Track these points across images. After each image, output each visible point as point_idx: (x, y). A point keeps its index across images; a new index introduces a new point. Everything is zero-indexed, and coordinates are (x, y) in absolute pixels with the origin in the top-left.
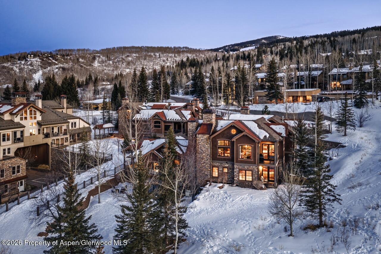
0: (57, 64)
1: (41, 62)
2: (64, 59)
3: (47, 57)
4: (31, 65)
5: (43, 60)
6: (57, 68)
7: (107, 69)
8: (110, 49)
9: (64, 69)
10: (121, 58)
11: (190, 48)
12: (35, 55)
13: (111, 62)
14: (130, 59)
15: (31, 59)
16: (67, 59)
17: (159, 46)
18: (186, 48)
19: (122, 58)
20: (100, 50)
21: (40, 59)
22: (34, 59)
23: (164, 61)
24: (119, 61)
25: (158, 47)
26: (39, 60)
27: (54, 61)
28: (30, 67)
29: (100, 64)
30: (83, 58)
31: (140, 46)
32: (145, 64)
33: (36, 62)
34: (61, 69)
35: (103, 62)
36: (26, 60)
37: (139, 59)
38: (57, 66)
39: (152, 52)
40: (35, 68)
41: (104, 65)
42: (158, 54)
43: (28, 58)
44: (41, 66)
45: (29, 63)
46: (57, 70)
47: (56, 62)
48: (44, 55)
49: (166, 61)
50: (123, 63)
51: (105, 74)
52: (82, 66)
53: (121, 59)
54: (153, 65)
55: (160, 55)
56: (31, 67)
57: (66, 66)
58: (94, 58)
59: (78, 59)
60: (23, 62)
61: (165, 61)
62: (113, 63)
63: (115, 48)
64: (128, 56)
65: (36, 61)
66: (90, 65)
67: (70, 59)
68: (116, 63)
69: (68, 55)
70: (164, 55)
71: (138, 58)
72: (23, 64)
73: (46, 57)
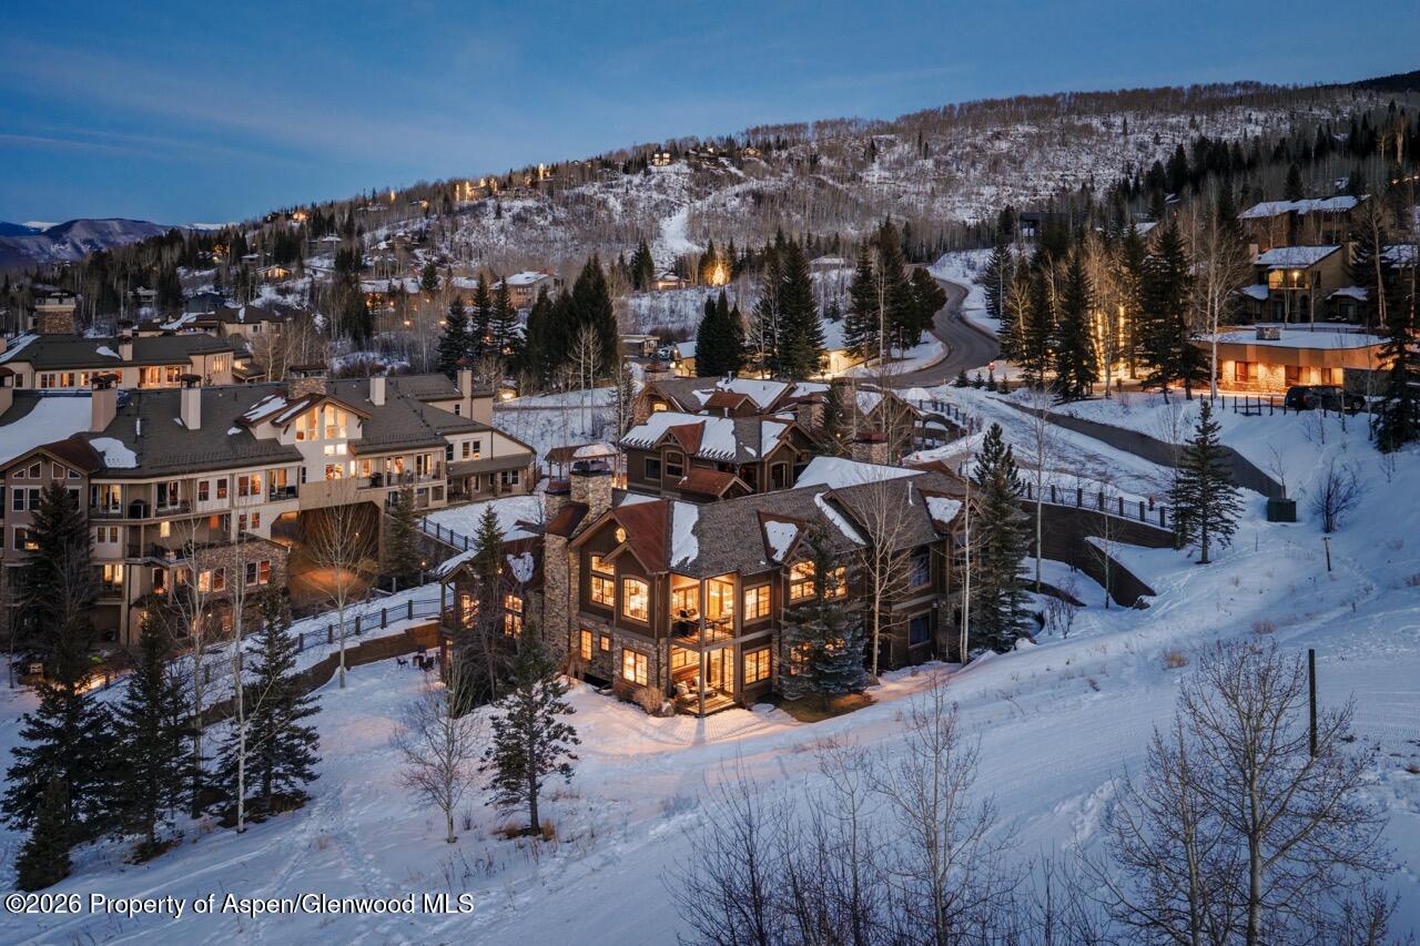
0: (739, 181)
1: (692, 177)
2: (766, 161)
3: (713, 159)
4: (660, 187)
5: (697, 168)
6: (737, 195)
7: (911, 188)
8: (933, 113)
9: (758, 197)
10: (970, 145)
11: (1267, 86)
12: (676, 152)
13: (929, 164)
14: (1003, 145)
15: (662, 169)
16: (777, 160)
17: (1129, 89)
18: (1245, 85)
19: (974, 146)
20: (898, 121)
21: (689, 165)
22: (669, 168)
23: (1141, 146)
24: (958, 158)
25: (1123, 92)
26: (685, 169)
27: (733, 170)
28: (655, 195)
29: (887, 174)
30: (832, 152)
31: (1050, 94)
32: (1062, 162)
33: (675, 177)
34: (750, 199)
35: (900, 163)
36: (648, 173)
37: (1040, 146)
38: (737, 188)
39: (1098, 112)
40: (672, 199)
41: (902, 175)
42: (1118, 121)
43: (653, 164)
44: (690, 190)
45: (653, 182)
46: (738, 200)
47: (740, 174)
48: (704, 149)
49: (1151, 149)
50: (973, 164)
51: (903, 209)
52: (821, 184)
53: (968, 149)
54: (1096, 163)
55: (1125, 123)
56: (660, 193)
57: (769, 184)
58: (872, 151)
59: (814, 160)
60: (637, 180)
61: (1146, 148)
62: (938, 163)
63: (952, 107)
64: (997, 136)
65: (677, 174)
66: (854, 178)
67: (790, 159)
68: (947, 163)
69: (781, 146)
70: (1147, 122)
71: (1037, 141)
72: (637, 186)
73: (709, 159)
